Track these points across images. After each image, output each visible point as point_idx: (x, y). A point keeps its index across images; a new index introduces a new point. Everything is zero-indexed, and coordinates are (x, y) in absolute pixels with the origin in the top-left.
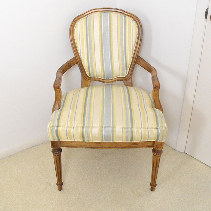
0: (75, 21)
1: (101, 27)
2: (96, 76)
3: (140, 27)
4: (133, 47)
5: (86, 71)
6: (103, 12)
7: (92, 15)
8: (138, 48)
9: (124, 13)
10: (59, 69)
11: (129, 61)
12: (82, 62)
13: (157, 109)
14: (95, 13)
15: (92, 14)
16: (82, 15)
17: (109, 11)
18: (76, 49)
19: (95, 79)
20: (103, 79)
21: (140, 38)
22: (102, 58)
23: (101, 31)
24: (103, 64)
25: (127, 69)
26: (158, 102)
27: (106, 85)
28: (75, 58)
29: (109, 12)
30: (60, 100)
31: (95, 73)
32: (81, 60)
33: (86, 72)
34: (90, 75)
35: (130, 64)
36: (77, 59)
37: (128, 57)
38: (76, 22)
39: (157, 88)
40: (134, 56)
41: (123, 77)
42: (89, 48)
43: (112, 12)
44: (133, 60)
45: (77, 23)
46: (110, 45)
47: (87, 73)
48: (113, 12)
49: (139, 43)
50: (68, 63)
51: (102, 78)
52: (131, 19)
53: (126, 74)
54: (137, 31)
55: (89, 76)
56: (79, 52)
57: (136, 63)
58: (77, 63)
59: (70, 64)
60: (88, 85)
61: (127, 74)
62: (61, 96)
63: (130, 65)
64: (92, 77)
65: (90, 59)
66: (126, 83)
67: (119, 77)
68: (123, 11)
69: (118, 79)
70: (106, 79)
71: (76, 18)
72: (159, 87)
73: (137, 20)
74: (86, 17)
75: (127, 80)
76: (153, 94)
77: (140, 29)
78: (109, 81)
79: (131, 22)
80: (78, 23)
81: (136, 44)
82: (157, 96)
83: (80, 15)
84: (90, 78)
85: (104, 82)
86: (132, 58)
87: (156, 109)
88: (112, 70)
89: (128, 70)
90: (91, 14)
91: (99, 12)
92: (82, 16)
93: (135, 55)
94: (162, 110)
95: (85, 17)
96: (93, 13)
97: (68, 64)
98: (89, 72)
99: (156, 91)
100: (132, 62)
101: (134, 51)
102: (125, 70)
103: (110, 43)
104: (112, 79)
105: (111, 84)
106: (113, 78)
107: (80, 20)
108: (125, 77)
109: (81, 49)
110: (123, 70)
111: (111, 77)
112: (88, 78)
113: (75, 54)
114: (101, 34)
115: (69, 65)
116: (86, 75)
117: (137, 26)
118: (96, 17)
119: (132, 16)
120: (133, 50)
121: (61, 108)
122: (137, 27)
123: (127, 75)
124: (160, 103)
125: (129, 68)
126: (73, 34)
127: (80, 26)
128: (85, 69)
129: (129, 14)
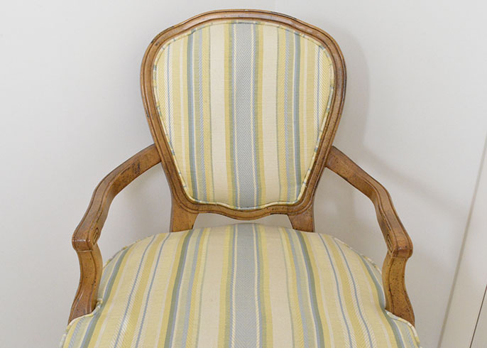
0: (158, 42)
1: (231, 61)
2: (212, 198)
3: (339, 66)
4: (320, 123)
5: (184, 184)
6: (237, 21)
7: (205, 29)
8: (332, 124)
9: (297, 26)
10: (104, 180)
11: (308, 160)
12: (175, 160)
13: (400, 319)
14: (214, 23)
15: (206, 24)
16: (179, 26)
17: (253, 19)
18: (159, 122)
19: (211, 209)
20: (232, 207)
21: (339, 98)
22: (232, 149)
23: (231, 73)
24: (233, 168)
25: (299, 183)
26: (402, 297)
27: (239, 224)
28: (154, 147)
29: (254, 22)
30: (95, 282)
31: (211, 192)
32: (170, 154)
33: (185, 189)
34: (195, 197)
35: (311, 168)
36: (159, 150)
37: (306, 148)
38: (160, 45)
39: (403, 255)
40: (320, 147)
41: (288, 205)
42: (194, 120)
43: (262, 22)
44: (317, 157)
45: (161, 50)
46: (256, 114)
47: (188, 190)
48: (266, 23)
49: (336, 110)
50: (131, 162)
51: (228, 206)
52: (316, 44)
53: (297, 197)
54: (333, 78)
55: (194, 200)
56: (166, 131)
57: (326, 166)
58: (161, 161)
59: (139, 165)
60: (190, 225)
61: (301, 195)
62: (97, 271)
63: (309, 172)
64: (201, 202)
65: (197, 152)
66: (296, 223)
67: (276, 203)
68: (294, 20)
69: (275, 210)
70: (239, 208)
71: (160, 35)
72: (410, 252)
73: (332, 47)
74: (190, 32)
75: (298, 212)
76: (387, 270)
77: (341, 72)
78: (248, 214)
79: (317, 52)
80: (166, 50)
81: (327, 114)
82: (400, 279)
83: (173, 28)
84: (197, 204)
85: (235, 217)
86: (315, 153)
87: (394, 316)
88: (259, 185)
89: (304, 186)
90: (202, 26)
91: (225, 21)
92: (179, 30)
93: (325, 144)
94: (412, 322)
95: (186, 34)
96: (210, 23)
97: (134, 164)
98: (194, 187)
99: (397, 262)
100: (315, 162)
101: (321, 134)
102: (294, 186)
103: (255, 108)
104: (257, 210)
105: (255, 224)
106: (262, 207)
107: (172, 40)
108: (293, 205)
109: (172, 122)
110: (290, 185)
111: (255, 205)
112: (189, 205)
113: (155, 136)
114: (231, 82)
115: (136, 167)
116: (185, 195)
117: (331, 62)
118: (217, 34)
119: (319, 35)
120: (319, 130)
121: (98, 307)
122: (332, 67)
123: (299, 199)
124: (406, 297)
125: (306, 181)
126: (150, 81)
127: (172, 57)
128: (182, 179)
129: (309, 30)
